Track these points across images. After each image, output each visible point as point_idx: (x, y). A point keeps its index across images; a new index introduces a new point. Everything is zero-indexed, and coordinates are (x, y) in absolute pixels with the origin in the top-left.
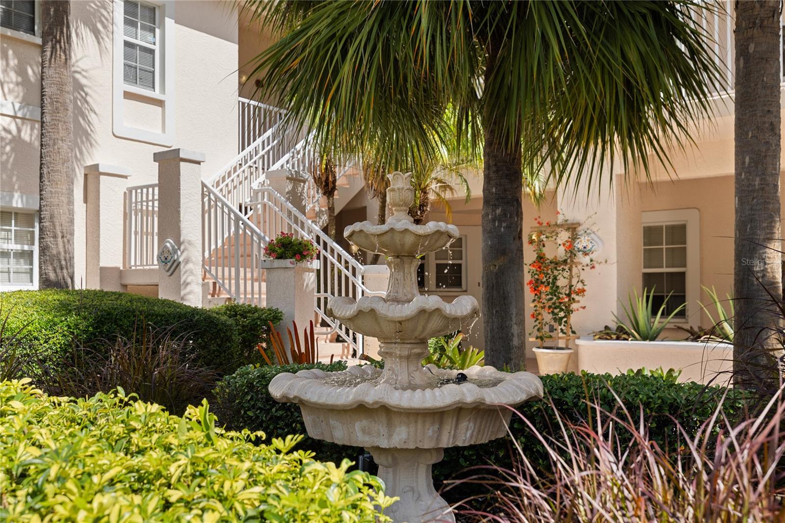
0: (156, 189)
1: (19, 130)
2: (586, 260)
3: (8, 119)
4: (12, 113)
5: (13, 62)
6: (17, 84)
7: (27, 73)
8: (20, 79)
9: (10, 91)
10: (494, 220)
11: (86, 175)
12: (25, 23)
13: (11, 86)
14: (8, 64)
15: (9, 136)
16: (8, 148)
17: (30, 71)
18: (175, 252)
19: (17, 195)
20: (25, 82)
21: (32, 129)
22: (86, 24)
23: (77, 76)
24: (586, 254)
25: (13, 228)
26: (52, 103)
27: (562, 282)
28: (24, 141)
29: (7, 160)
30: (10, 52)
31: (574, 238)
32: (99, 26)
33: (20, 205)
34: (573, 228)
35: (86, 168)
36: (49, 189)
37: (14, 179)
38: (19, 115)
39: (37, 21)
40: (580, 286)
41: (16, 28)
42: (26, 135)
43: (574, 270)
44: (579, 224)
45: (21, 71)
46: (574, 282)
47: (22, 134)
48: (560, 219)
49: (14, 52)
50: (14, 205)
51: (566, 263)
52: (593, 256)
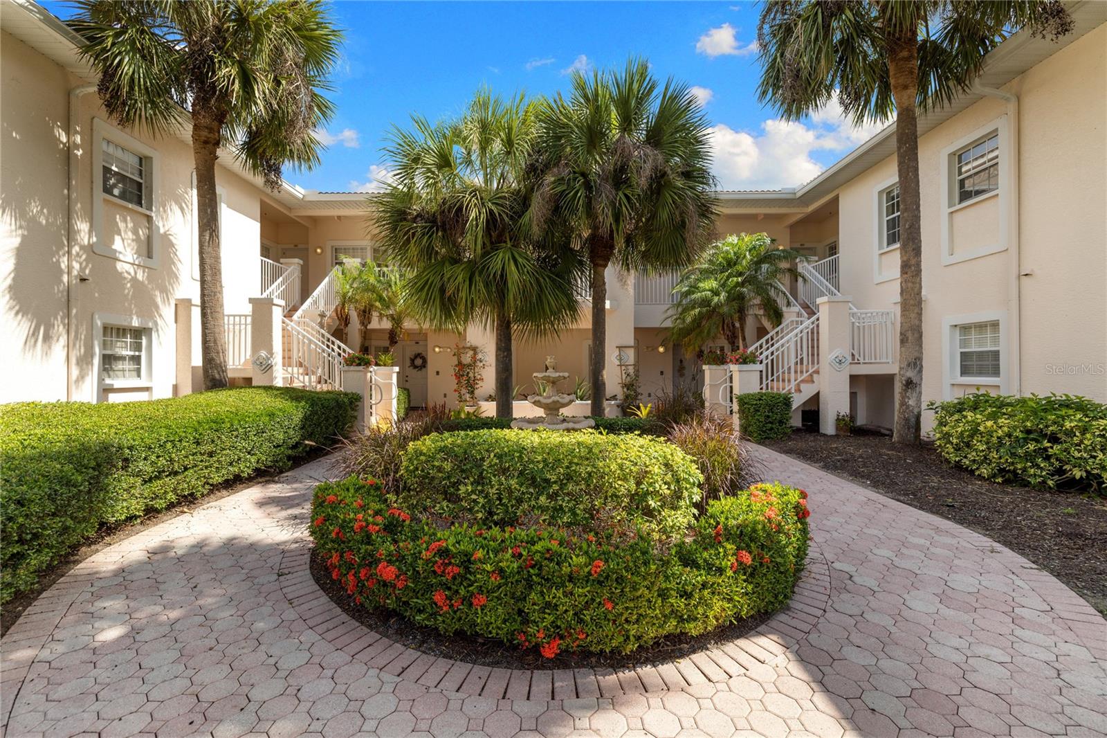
0: (249, 319)
1: (136, 273)
2: (482, 364)
3: (129, 265)
4: (132, 262)
5: (130, 225)
6: (133, 240)
7: (139, 234)
8: (134, 237)
9: (129, 245)
10: (503, 357)
11: (176, 305)
12: (135, 199)
13: (129, 241)
14: (127, 227)
15: (130, 277)
16: (129, 285)
17: (141, 232)
18: (269, 359)
19: (135, 318)
20: (137, 240)
21: (144, 272)
22: (176, 203)
23: (171, 237)
24: (481, 362)
25: (129, 340)
26: (211, 269)
27: (471, 375)
28: (138, 280)
29: (128, 294)
30: (129, 218)
31: (475, 353)
32: (184, 205)
33: (137, 325)
34: (474, 349)
35: (176, 299)
36: (212, 323)
37: (133, 306)
38: (137, 263)
39: (143, 197)
40: (479, 377)
41: (130, 201)
42: (140, 276)
43: (476, 370)
44: (477, 348)
45: (135, 232)
46: (476, 375)
47: (138, 276)
48: (468, 345)
49: (131, 218)
50: (133, 325)
51: (472, 365)
52: (484, 363)
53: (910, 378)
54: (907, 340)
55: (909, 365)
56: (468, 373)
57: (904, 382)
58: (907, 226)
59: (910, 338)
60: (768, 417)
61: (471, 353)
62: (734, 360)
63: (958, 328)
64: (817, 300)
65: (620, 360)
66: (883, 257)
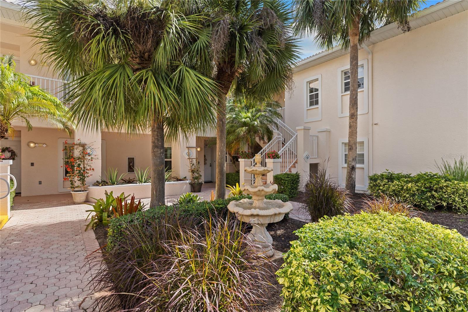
2: (90, 158)
24: (89, 156)
27: (82, 166)
31: (84, 149)
34: (83, 146)
40: (88, 167)
43: (86, 162)
44: (86, 145)
46: (85, 166)
48: (78, 142)
51: (82, 158)
52: (92, 156)
53: (353, 166)
54: (353, 148)
55: (353, 160)
56: (79, 165)
57: (351, 167)
58: (354, 98)
59: (354, 148)
60: (292, 186)
61: (81, 148)
62: (271, 157)
63: (344, 144)
64: (297, 127)
65: (189, 155)
66: (308, 111)
